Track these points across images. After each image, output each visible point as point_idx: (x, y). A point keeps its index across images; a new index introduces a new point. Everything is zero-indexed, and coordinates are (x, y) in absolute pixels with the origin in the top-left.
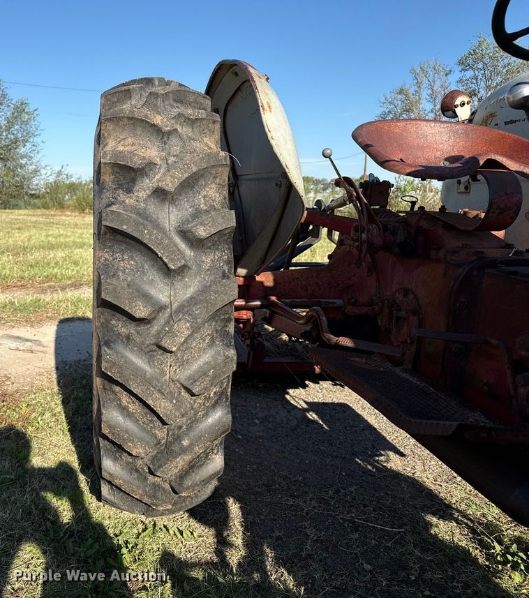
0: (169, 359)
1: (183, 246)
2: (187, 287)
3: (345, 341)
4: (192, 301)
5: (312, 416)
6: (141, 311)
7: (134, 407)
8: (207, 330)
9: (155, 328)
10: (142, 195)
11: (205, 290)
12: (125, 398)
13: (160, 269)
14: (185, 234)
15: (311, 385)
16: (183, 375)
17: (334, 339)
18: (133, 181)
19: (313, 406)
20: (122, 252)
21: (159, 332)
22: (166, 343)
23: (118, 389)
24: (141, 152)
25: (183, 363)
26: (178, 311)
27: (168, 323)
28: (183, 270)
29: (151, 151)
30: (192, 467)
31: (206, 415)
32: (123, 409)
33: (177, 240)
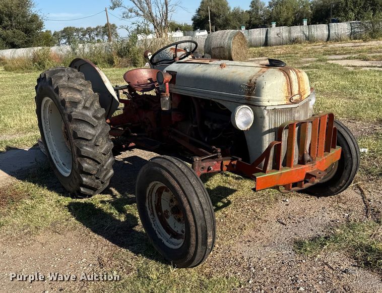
0: (98, 148)
1: (95, 120)
2: (98, 130)
3: (136, 134)
4: (101, 133)
5: (126, 162)
6: (90, 138)
7: (91, 162)
8: (105, 139)
9: (93, 141)
10: (80, 108)
11: (103, 129)
12: (88, 160)
13: (91, 127)
14: (94, 117)
15: (123, 153)
16: (102, 151)
17: (133, 134)
18: (77, 105)
19: (125, 159)
20: (79, 124)
21: (94, 142)
22: (97, 144)
23: (85, 159)
24: (75, 97)
25: (101, 148)
26: (98, 136)
27: (96, 139)
28: (97, 126)
29: (78, 96)
30: (106, 175)
31: (108, 160)
32: (88, 163)
33: (93, 118)
